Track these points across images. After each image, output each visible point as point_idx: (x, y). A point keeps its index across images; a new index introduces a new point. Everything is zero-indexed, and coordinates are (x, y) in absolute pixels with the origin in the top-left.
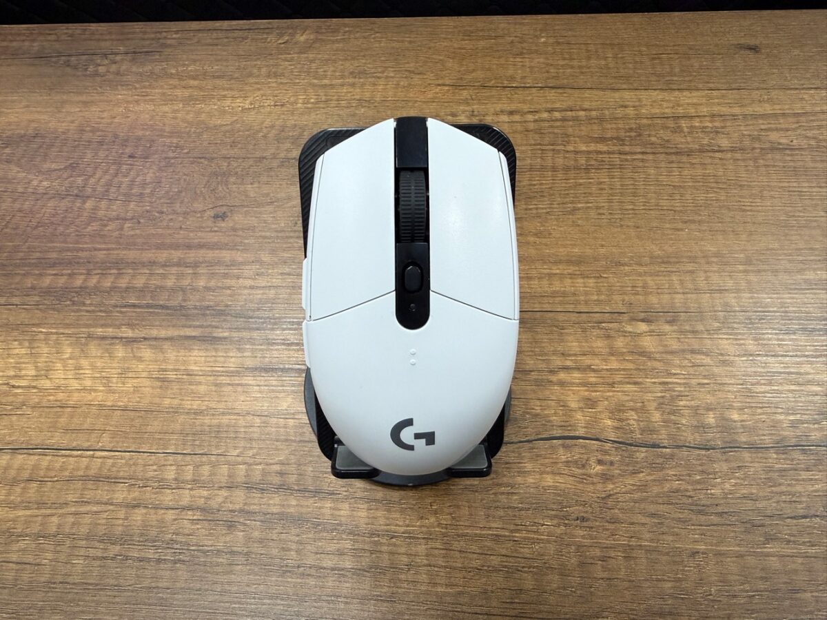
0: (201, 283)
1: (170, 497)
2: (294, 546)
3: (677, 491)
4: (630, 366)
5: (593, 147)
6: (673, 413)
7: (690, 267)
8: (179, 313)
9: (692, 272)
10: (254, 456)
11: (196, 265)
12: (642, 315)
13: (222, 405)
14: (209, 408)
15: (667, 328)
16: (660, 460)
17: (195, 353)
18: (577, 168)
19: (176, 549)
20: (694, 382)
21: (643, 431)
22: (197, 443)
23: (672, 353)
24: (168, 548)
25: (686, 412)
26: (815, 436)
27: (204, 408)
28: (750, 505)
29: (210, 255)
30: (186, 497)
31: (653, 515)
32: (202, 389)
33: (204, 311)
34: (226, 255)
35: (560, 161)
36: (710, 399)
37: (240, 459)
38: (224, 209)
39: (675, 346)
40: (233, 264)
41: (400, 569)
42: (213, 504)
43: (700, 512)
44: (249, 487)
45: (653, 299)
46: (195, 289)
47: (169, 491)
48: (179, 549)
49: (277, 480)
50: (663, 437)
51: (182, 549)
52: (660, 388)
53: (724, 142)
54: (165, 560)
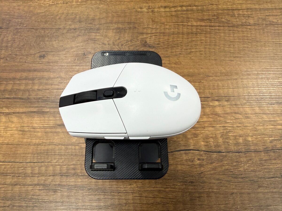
0: (36, 87)
1: (30, 180)
2: (81, 198)
3: (227, 170)
4: (211, 120)
5: (199, 23)
6: (227, 138)
7: (235, 77)
8: (27, 101)
9: (236, 79)
10: (63, 162)
11: (33, 79)
12: (216, 98)
13: (48, 141)
14: (43, 143)
15: (226, 103)
16: (221, 158)
17: (36, 119)
18: (192, 33)
19: (34, 201)
20: (235, 126)
21: (215, 146)
22: (39, 157)
23: (227, 114)
24: (30, 201)
25: (232, 138)
26: (279, 146)
27: (41, 142)
28: (253, 174)
29: (39, 74)
30: (36, 180)
31: (218, 179)
32: (39, 134)
33: (38, 100)
34: (46, 74)
35: (185, 30)
36: (241, 132)
37: (57, 164)
38: (44, 53)
39: (228, 111)
40: (49, 78)
41: (122, 205)
42: (47, 182)
43: (235, 178)
44: (62, 175)
45: (221, 91)
46: (33, 90)
47: (28, 178)
48: (35, 201)
49: (73, 171)
50: (222, 148)
51: (36, 201)
52: (222, 128)
53: (251, 21)
54: (29, 206)
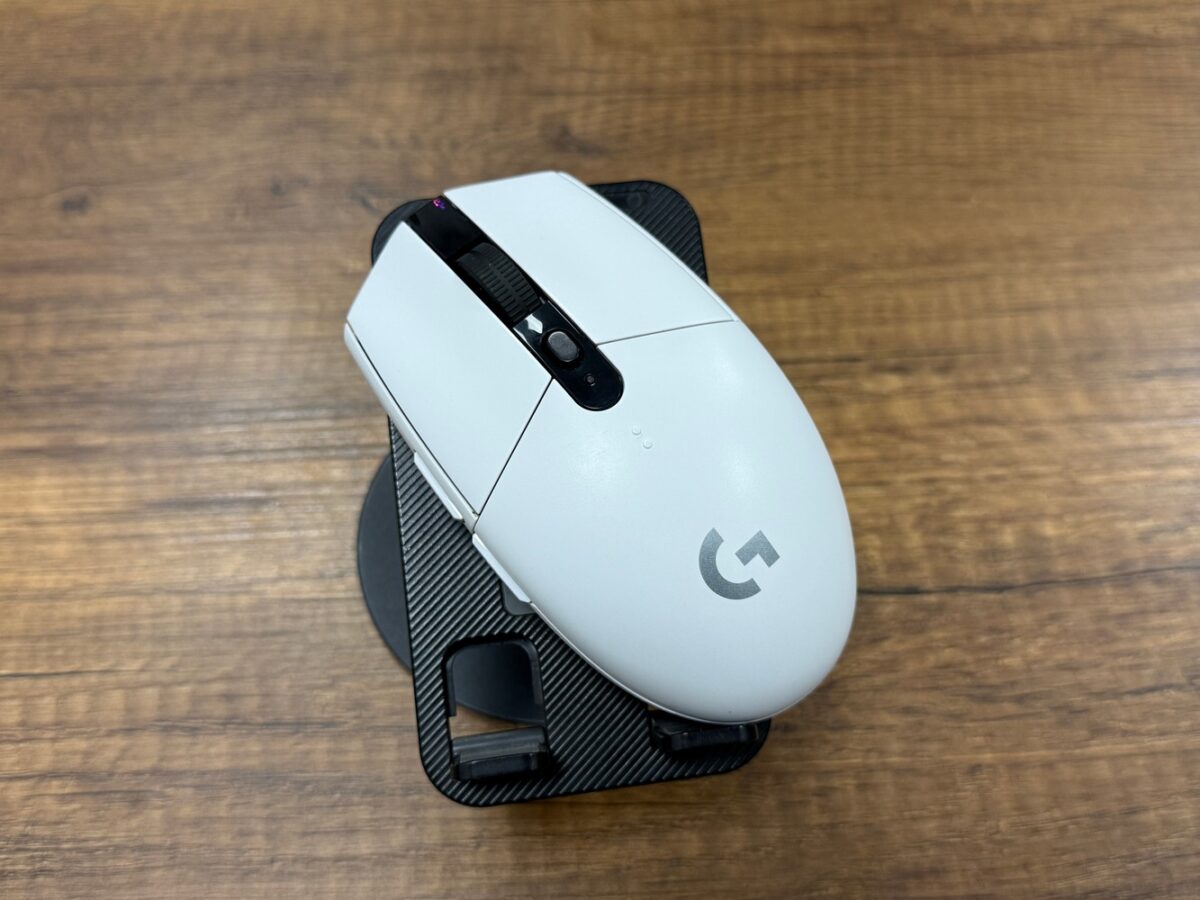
0: (45, 341)
1: (14, 758)
2: (260, 827)
3: (947, 666)
4: (869, 453)
6: (944, 531)
7: (978, 267)
9: (981, 277)
10: (173, 669)
11: (29, 306)
12: (892, 361)
13: (102, 579)
14: (78, 586)
15: (936, 381)
16: (919, 616)
17: (42, 481)
19: (36, 850)
20: (981, 474)
21: (891, 567)
22: (60, 652)
23: (945, 425)
24: (19, 850)
25: (967, 528)
26: (1178, 553)
27: (67, 585)
28: (1068, 678)
29: (58, 283)
30: (45, 755)
31: (907, 710)
32: (61, 549)
33: (55, 396)
34: (91, 282)
36: (1008, 503)
37: (145, 677)
38: (83, 189)
39: (949, 411)
40: (108, 299)
41: (461, 845)
42: (101, 762)
43: (986, 699)
44: (167, 726)
45: (913, 331)
46: (31, 356)
47: (10, 747)
48: (42, 850)
49: (220, 710)
50: (924, 575)
51: (48, 850)
52: (922, 489)
53: (1043, 30)
54: (14, 872)
